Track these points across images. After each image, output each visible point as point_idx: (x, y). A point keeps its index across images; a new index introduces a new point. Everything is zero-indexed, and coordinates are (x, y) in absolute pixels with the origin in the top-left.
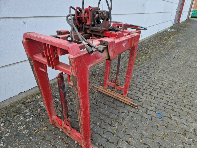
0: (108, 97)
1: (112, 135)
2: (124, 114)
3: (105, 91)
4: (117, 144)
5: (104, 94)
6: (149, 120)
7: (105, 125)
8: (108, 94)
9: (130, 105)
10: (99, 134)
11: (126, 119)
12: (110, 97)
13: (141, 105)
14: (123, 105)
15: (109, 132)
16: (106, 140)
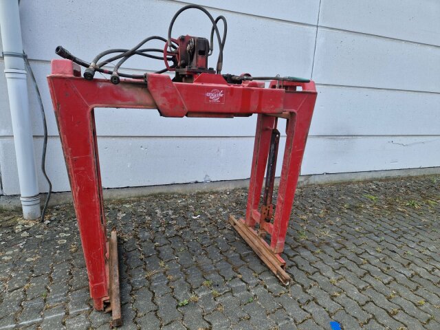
0: (243, 245)
1: (175, 306)
2: (244, 284)
3: (245, 230)
4: (165, 325)
5: (241, 237)
6: (292, 319)
7: (182, 285)
8: (247, 239)
9: (275, 275)
10: (154, 293)
11: (235, 294)
12: (247, 245)
13: (306, 286)
14: (259, 268)
15: (175, 298)
16: (153, 307)
